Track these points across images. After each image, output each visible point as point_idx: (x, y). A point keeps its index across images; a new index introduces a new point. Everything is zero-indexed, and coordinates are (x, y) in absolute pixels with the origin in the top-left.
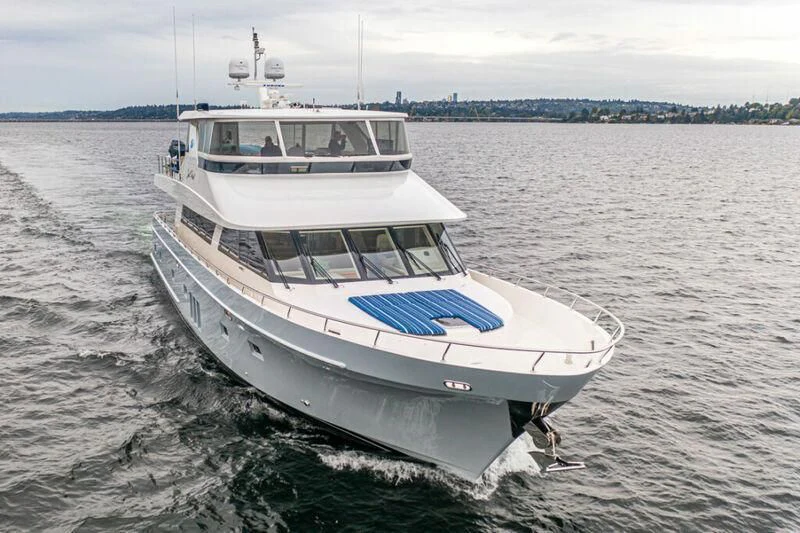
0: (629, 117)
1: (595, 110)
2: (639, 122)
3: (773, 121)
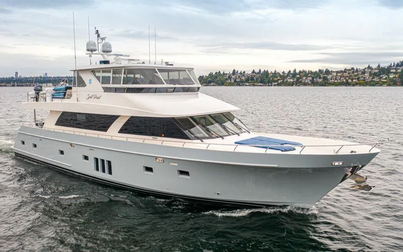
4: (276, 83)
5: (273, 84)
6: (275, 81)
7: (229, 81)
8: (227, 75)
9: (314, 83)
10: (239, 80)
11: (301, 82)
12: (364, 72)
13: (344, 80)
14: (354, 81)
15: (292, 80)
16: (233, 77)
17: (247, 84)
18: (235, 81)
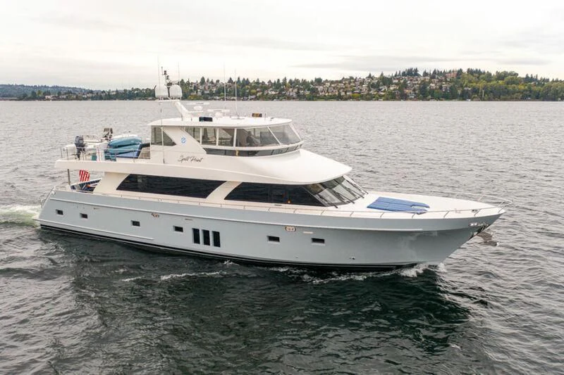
0: (65, 97)
1: (40, 92)
2: (71, 100)
3: (150, 98)
4: (253, 97)
5: (250, 97)
6: (254, 94)
7: (195, 93)
8: (193, 85)
9: (300, 97)
10: (208, 92)
11: (284, 95)
12: (362, 83)
13: (337, 93)
14: (348, 93)
15: (273, 93)
16: (200, 87)
17: (218, 98)
18: (203, 93)
